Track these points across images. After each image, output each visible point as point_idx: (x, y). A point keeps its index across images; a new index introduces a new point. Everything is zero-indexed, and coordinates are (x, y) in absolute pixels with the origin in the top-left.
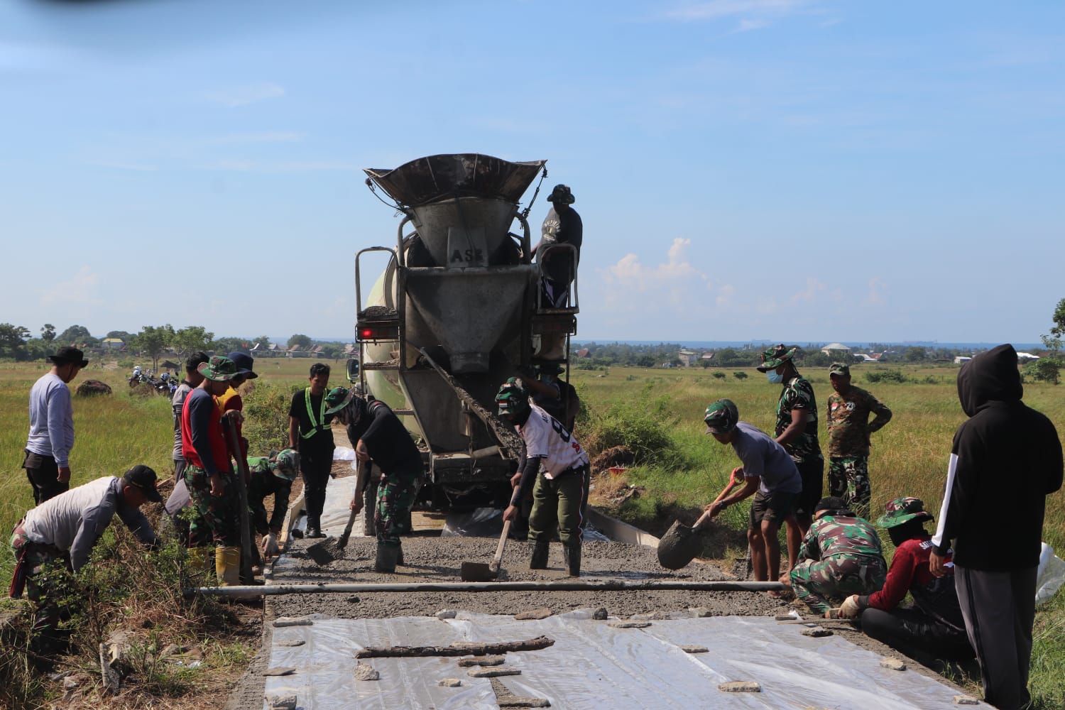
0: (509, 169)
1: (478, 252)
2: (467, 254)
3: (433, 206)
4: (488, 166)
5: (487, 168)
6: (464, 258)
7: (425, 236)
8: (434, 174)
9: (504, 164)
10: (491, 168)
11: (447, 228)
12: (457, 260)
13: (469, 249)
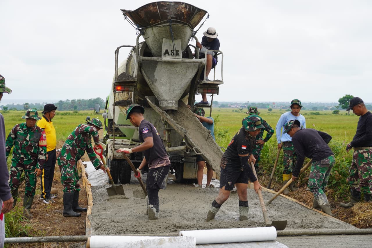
0: (196, 11)
1: (177, 51)
2: (171, 52)
3: (157, 27)
4: (187, 9)
5: (186, 9)
6: (170, 54)
7: (150, 42)
8: (159, 11)
9: (195, 8)
10: (188, 9)
11: (162, 39)
12: (167, 54)
13: (173, 49)
